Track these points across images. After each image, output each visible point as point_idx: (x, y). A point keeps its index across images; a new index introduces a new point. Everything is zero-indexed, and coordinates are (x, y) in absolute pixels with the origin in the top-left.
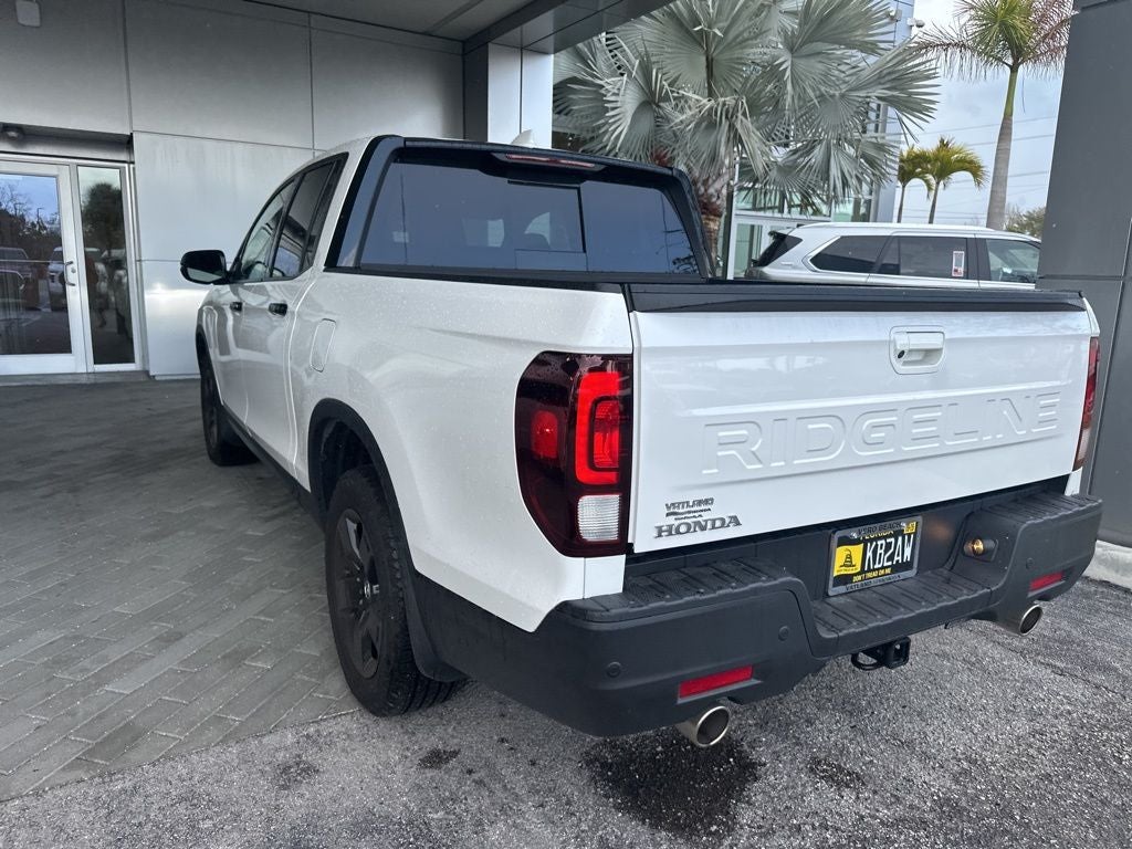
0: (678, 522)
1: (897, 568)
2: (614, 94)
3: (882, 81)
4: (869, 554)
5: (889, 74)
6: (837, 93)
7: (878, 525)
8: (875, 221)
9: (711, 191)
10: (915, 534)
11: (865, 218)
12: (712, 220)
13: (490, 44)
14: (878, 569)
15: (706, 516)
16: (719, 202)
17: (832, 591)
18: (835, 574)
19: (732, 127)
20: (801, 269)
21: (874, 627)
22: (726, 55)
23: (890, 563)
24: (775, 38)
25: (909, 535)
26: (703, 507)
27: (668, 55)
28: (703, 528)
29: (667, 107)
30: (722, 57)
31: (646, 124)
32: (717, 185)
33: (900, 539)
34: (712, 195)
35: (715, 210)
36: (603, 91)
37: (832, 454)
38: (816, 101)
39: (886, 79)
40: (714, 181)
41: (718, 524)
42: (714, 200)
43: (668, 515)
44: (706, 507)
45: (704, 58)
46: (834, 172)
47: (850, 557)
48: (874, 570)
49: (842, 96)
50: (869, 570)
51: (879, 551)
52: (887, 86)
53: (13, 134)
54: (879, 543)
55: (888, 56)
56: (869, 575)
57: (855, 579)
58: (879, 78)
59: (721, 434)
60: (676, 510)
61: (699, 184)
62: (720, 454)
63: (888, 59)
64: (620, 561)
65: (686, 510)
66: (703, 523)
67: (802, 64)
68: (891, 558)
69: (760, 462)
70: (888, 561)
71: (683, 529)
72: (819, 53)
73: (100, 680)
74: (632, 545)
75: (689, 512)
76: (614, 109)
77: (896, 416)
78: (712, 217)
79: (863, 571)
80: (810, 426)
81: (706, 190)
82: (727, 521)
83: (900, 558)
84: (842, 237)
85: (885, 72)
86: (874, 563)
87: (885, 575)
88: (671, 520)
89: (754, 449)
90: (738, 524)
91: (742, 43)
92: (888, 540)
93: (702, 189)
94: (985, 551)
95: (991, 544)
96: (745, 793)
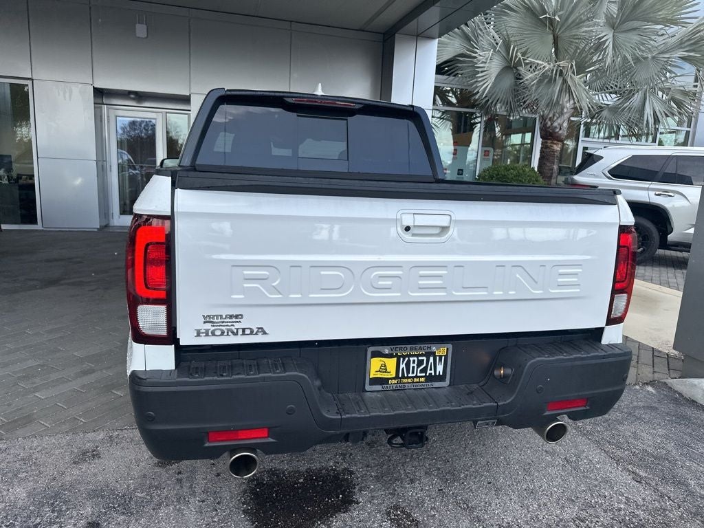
0: (214, 328)
1: (430, 378)
2: (483, 62)
3: (683, 46)
4: (403, 366)
5: (689, 40)
6: (650, 56)
7: (409, 346)
8: (692, 145)
9: (555, 124)
10: (446, 357)
11: (685, 144)
12: (555, 144)
13: (396, 35)
14: (413, 377)
15: (237, 325)
16: (560, 132)
17: (368, 387)
18: (371, 377)
19: (565, 81)
20: (601, 177)
21: (376, 416)
22: (568, 34)
23: (424, 374)
24: (601, 20)
25: (440, 357)
26: (234, 320)
27: (525, 36)
28: (236, 334)
29: (522, 70)
30: (564, 35)
31: (508, 81)
32: (559, 121)
33: (431, 359)
34: (556, 127)
35: (557, 137)
36: (475, 60)
37: (345, 292)
38: (632, 62)
39: (686, 44)
40: (558, 118)
41: (248, 332)
42: (557, 130)
43: (205, 322)
44: (238, 320)
45: (551, 36)
46: (648, 111)
47: (385, 366)
48: (408, 377)
49: (653, 58)
50: (403, 377)
51: (412, 365)
52: (685, 50)
53: (132, 96)
54: (411, 359)
55: (690, 28)
56: (405, 380)
57: (391, 382)
58: (681, 44)
59: (245, 272)
60: (212, 320)
61: (547, 120)
62: (245, 285)
63: (691, 29)
64: (171, 349)
65: (219, 320)
66: (235, 331)
67: (622, 37)
68: (424, 370)
69: (281, 294)
70: (421, 372)
71: (218, 333)
72: (635, 29)
73: (36, 389)
74: (179, 339)
75: (223, 322)
76: (482, 72)
77: (402, 271)
78: (556, 142)
79: (397, 377)
80: (322, 273)
81: (552, 124)
82: (255, 330)
83: (433, 372)
84: (633, 156)
85: (685, 39)
86: (408, 373)
87: (419, 382)
88: (208, 326)
89: (274, 284)
90: (265, 333)
91: (579, 24)
92: (420, 358)
93: (549, 123)
94: (505, 376)
95: (509, 371)
96: (331, 519)
